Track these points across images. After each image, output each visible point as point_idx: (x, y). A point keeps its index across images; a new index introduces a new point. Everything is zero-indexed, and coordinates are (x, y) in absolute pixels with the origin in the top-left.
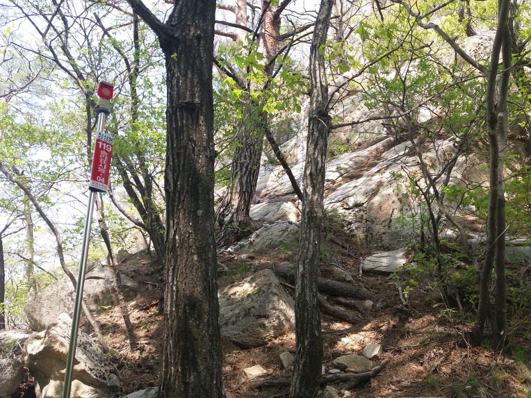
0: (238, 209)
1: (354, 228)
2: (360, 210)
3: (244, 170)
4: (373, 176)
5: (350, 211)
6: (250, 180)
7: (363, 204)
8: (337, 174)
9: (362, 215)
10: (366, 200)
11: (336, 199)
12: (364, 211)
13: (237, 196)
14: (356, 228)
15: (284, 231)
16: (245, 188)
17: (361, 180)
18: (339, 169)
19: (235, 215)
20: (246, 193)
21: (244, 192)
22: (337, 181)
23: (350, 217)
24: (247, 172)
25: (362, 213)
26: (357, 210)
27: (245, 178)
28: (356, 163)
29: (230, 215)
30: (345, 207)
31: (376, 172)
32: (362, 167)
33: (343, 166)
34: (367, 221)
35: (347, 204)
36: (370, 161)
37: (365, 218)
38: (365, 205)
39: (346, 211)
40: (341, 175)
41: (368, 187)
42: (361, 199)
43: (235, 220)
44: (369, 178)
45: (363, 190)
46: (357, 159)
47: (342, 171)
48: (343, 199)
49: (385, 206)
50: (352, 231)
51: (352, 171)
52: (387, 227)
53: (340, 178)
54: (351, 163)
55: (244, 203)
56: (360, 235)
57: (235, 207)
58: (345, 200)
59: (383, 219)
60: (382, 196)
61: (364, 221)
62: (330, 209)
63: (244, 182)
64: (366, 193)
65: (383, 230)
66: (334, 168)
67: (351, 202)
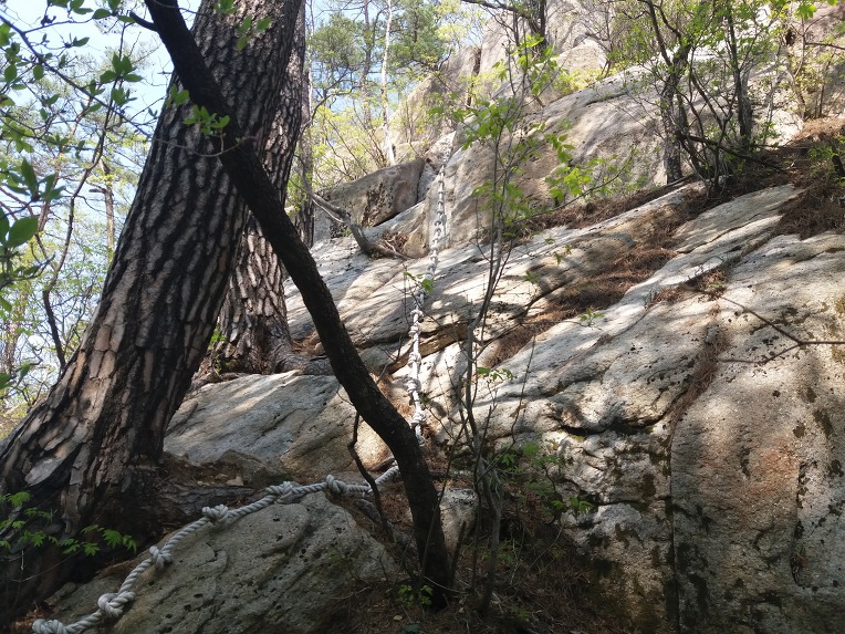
0: (101, 426)
1: (608, 528)
2: (636, 450)
3: (155, 253)
4: (672, 300)
5: (589, 443)
6: (178, 300)
7: (651, 422)
8: (531, 288)
9: (649, 478)
10: (662, 405)
11: (531, 384)
12: (655, 458)
13: (109, 366)
14: (622, 534)
15: (288, 551)
16: (144, 332)
17: (622, 316)
18: (535, 273)
19: (84, 455)
20: (149, 357)
21: (141, 351)
22: (532, 312)
23: (591, 472)
24: (169, 264)
25: (645, 463)
26: (621, 445)
27: (155, 289)
28: (592, 255)
29: (62, 454)
30: (567, 419)
31: (682, 287)
32: (615, 268)
33: (550, 261)
34: (671, 509)
35: (577, 414)
36: (641, 252)
37: (662, 489)
38: (658, 429)
39: (573, 441)
40: (546, 292)
41: (664, 348)
42: (639, 400)
43: (76, 479)
44: (659, 309)
45: (645, 358)
46: (595, 243)
47: (548, 280)
48: (561, 386)
49: (766, 451)
50: (598, 540)
51: (579, 279)
52: (783, 566)
53: (542, 302)
54: (576, 253)
55: (134, 400)
56: (641, 572)
57: (93, 415)
58: (567, 394)
59: (764, 519)
60: (744, 400)
61: (658, 508)
62: (506, 420)
63: (146, 305)
64: (657, 376)
65: (766, 580)
66: (520, 269)
67: (594, 404)
